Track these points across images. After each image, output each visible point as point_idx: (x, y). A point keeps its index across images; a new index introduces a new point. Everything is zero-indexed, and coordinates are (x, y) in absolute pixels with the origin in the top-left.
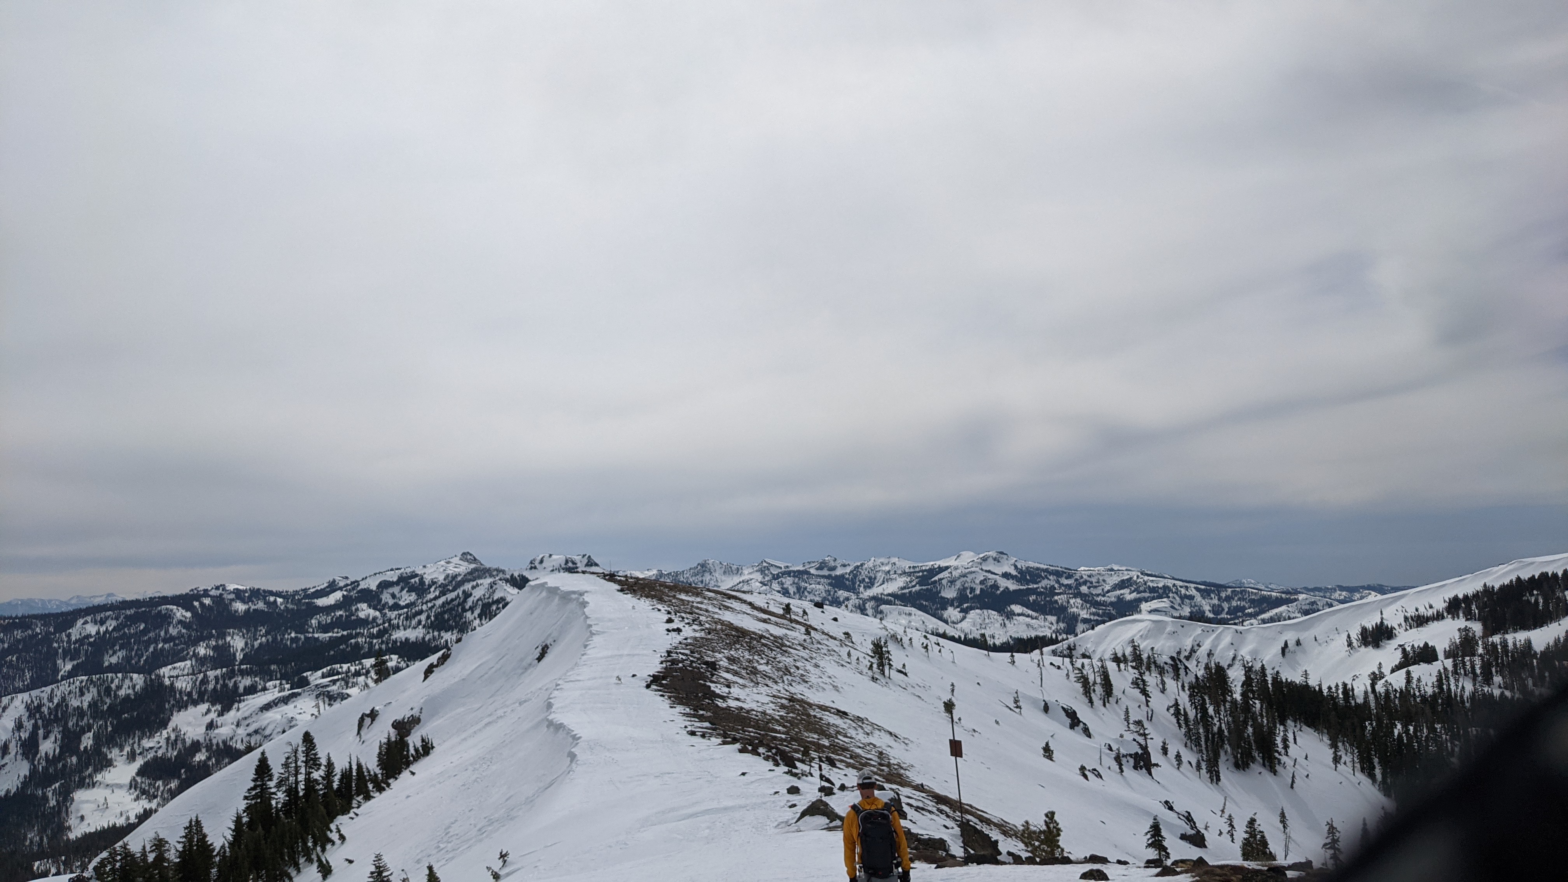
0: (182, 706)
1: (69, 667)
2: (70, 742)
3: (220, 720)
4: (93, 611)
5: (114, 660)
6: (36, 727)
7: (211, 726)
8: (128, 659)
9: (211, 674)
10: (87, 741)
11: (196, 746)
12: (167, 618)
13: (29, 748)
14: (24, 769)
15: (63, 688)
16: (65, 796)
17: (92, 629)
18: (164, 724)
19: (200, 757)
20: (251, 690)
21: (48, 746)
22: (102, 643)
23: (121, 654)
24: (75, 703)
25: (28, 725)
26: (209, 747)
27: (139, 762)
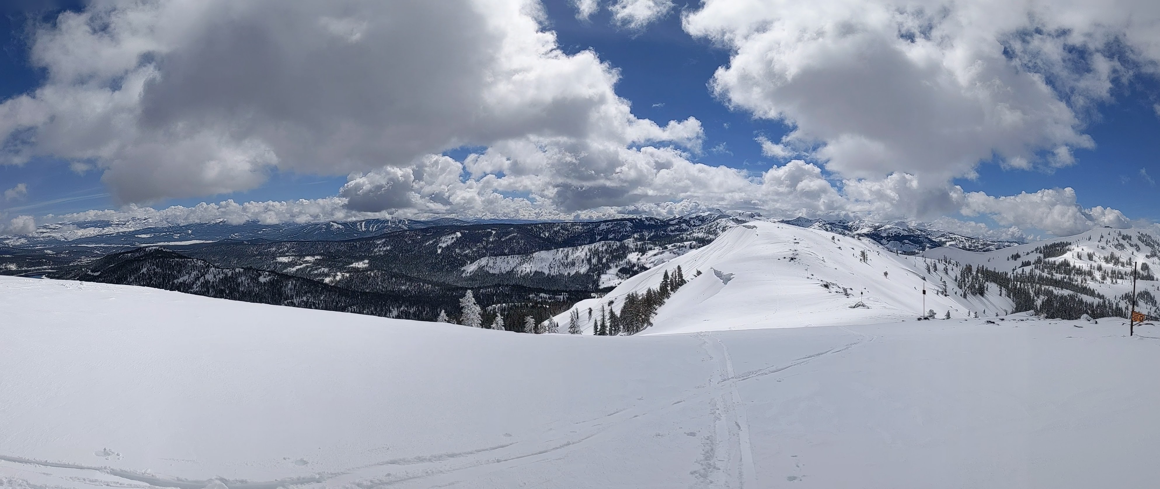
0: (630, 252)
1: (599, 237)
2: (600, 260)
3: (641, 258)
4: (605, 221)
5: (611, 237)
6: (591, 255)
7: (639, 259)
8: (615, 237)
9: (639, 243)
10: (604, 260)
11: (634, 265)
12: (626, 225)
13: (589, 261)
14: (588, 267)
15: (597, 245)
16: (599, 276)
17: (605, 227)
18: (626, 257)
19: (636, 268)
20: (651, 249)
21: (594, 261)
22: (608, 231)
23: (613, 235)
24: (600, 249)
25: (588, 254)
26: (638, 266)
27: (619, 268)
